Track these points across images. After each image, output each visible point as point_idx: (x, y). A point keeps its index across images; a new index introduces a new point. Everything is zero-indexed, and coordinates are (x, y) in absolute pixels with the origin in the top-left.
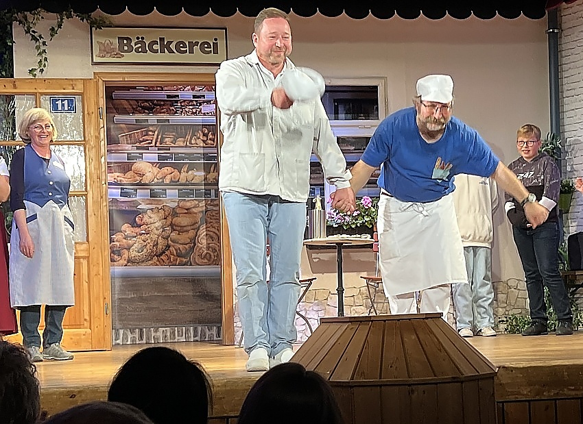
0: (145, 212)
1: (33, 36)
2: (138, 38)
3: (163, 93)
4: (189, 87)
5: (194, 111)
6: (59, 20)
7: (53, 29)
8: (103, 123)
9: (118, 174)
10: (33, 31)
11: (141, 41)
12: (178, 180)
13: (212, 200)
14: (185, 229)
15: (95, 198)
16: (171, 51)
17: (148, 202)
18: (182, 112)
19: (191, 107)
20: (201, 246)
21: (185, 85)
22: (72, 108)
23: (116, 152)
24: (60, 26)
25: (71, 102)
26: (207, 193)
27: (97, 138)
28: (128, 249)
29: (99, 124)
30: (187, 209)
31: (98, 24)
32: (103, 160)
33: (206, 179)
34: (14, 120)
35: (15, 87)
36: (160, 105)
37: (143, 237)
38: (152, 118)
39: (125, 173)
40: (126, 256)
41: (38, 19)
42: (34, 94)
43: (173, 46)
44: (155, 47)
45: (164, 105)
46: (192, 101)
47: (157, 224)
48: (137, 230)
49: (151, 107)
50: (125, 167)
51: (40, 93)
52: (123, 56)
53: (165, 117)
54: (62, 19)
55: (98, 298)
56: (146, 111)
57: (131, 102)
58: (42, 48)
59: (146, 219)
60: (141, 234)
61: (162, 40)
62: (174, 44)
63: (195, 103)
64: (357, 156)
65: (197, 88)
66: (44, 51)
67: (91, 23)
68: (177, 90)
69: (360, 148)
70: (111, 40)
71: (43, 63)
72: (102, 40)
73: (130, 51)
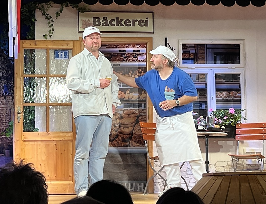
1: (46, 17)
2: (104, 18)
3: (117, 49)
4: (131, 46)
5: (134, 59)
6: (61, 8)
7: (57, 13)
10: (47, 14)
11: (105, 19)
12: (124, 99)
13: (143, 110)
14: (127, 126)
16: (122, 25)
18: (127, 60)
19: (132, 57)
20: (136, 136)
21: (128, 44)
22: (66, 57)
24: (61, 11)
25: (66, 53)
26: (140, 106)
30: (128, 115)
31: (82, 10)
33: (139, 97)
34: (35, 63)
35: (36, 45)
36: (115, 56)
41: (49, 7)
42: (46, 49)
43: (123, 22)
45: (117, 56)
46: (133, 54)
51: (49, 48)
53: (117, 62)
54: (63, 7)
58: (51, 23)
61: (117, 18)
62: (124, 21)
63: (134, 55)
64: (226, 85)
65: (136, 46)
66: (52, 25)
67: (78, 10)
68: (125, 47)
69: (228, 81)
70: (89, 19)
71: (51, 31)
72: (84, 19)
73: (99, 25)
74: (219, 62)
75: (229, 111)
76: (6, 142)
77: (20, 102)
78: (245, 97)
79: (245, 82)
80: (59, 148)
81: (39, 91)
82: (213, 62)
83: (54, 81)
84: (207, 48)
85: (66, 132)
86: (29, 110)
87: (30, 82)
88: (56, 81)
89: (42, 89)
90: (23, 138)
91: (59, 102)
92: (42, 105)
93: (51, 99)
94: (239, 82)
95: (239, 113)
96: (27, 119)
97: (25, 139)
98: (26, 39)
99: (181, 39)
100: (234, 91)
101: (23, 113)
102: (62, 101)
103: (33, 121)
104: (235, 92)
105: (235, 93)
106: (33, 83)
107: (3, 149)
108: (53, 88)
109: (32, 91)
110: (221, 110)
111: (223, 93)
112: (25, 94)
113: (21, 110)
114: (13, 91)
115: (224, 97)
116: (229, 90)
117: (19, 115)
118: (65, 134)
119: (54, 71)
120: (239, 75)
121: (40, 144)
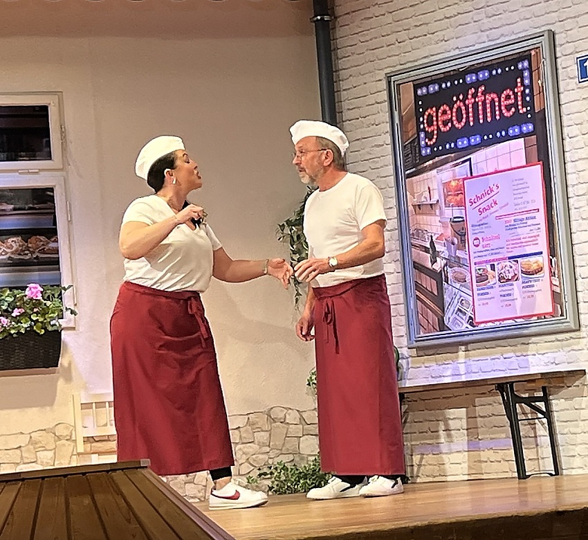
64: (19, 219)
69: (22, 206)
75: (27, 292)
78: (70, 252)
79: (69, 211)
94: (53, 211)
95: (56, 296)
100: (40, 235)
104: (42, 238)
105: (41, 241)
110: (3, 290)
111: (10, 240)
115: (12, 253)
116: (25, 234)
120: (52, 190)
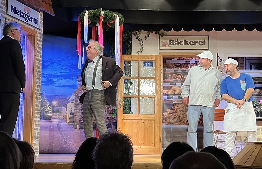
0: (175, 104)
1: (139, 40)
2: (176, 40)
3: (184, 60)
4: (194, 58)
7: (146, 37)
8: (162, 71)
9: (167, 90)
10: (139, 38)
11: (177, 41)
15: (158, 99)
16: (188, 45)
17: (177, 101)
21: (192, 57)
22: (151, 66)
23: (166, 82)
24: (148, 36)
25: (151, 63)
27: (160, 76)
28: (169, 118)
29: (160, 71)
31: (162, 35)
32: (161, 84)
34: (131, 70)
35: (132, 58)
36: (183, 65)
37: (175, 114)
38: (180, 70)
39: (169, 90)
40: (168, 121)
41: (141, 33)
42: (138, 60)
43: (188, 43)
44: (182, 43)
47: (180, 109)
48: (173, 111)
49: (179, 66)
50: (169, 88)
51: (140, 60)
52: (170, 46)
53: (185, 69)
54: (149, 33)
55: (157, 135)
56: (178, 67)
57: (173, 64)
58: (142, 44)
59: (176, 107)
60: (174, 113)
61: (185, 40)
62: (189, 42)
63: (196, 64)
64: (259, 85)
65: (197, 59)
66: (142, 45)
67: (159, 35)
68: (189, 59)
69: (260, 82)
70: (166, 41)
71: (142, 49)
72: (163, 41)
73: (173, 45)
74: (254, 69)
75: (260, 102)
76: (112, 120)
77: (121, 94)
80: (146, 125)
81: (134, 87)
82: (250, 69)
83: (143, 81)
84: (246, 60)
85: (150, 115)
86: (127, 100)
87: (128, 82)
88: (144, 82)
89: (135, 86)
90: (123, 118)
91: (147, 95)
92: (135, 97)
93: (141, 93)
96: (125, 106)
97: (124, 119)
98: (126, 54)
99: (227, 54)
101: (123, 102)
102: (148, 94)
103: (130, 107)
106: (130, 83)
107: (110, 125)
108: (142, 86)
109: (129, 87)
110: (254, 102)
111: (257, 90)
112: (124, 89)
113: (122, 100)
114: (117, 87)
115: (257, 93)
116: (260, 88)
117: (121, 103)
118: (150, 116)
119: (143, 75)
121: (134, 122)
